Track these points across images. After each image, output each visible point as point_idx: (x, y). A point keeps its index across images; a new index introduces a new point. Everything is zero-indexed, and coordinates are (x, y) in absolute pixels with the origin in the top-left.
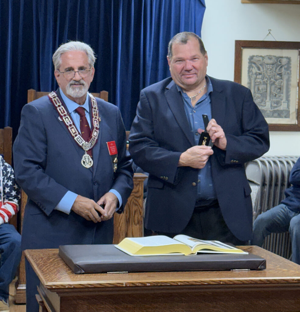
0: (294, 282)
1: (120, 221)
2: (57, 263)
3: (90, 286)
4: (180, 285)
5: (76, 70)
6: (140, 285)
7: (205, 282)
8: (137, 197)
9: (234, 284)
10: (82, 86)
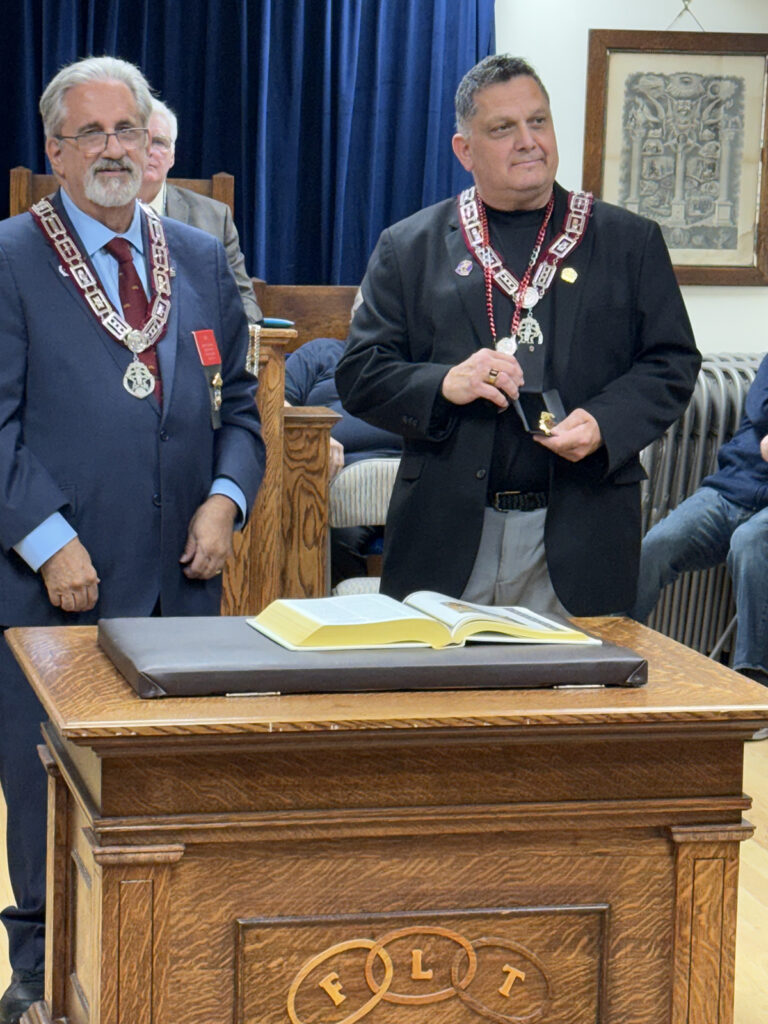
0: (719, 718)
1: (267, 537)
2: (94, 667)
3: (180, 732)
4: (419, 729)
5: (110, 130)
6: (312, 728)
7: (484, 721)
8: (314, 473)
9: (562, 724)
10: (126, 173)
